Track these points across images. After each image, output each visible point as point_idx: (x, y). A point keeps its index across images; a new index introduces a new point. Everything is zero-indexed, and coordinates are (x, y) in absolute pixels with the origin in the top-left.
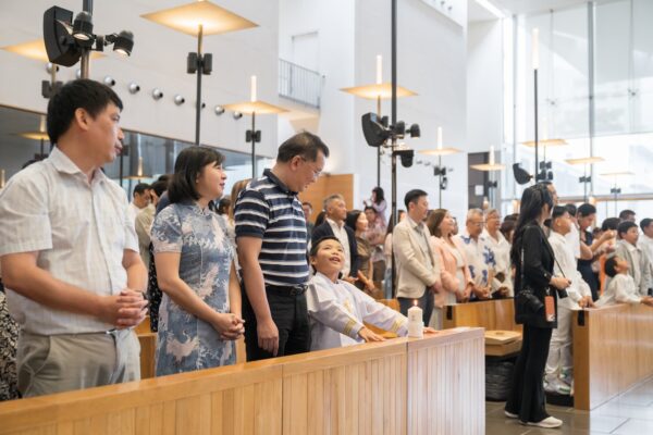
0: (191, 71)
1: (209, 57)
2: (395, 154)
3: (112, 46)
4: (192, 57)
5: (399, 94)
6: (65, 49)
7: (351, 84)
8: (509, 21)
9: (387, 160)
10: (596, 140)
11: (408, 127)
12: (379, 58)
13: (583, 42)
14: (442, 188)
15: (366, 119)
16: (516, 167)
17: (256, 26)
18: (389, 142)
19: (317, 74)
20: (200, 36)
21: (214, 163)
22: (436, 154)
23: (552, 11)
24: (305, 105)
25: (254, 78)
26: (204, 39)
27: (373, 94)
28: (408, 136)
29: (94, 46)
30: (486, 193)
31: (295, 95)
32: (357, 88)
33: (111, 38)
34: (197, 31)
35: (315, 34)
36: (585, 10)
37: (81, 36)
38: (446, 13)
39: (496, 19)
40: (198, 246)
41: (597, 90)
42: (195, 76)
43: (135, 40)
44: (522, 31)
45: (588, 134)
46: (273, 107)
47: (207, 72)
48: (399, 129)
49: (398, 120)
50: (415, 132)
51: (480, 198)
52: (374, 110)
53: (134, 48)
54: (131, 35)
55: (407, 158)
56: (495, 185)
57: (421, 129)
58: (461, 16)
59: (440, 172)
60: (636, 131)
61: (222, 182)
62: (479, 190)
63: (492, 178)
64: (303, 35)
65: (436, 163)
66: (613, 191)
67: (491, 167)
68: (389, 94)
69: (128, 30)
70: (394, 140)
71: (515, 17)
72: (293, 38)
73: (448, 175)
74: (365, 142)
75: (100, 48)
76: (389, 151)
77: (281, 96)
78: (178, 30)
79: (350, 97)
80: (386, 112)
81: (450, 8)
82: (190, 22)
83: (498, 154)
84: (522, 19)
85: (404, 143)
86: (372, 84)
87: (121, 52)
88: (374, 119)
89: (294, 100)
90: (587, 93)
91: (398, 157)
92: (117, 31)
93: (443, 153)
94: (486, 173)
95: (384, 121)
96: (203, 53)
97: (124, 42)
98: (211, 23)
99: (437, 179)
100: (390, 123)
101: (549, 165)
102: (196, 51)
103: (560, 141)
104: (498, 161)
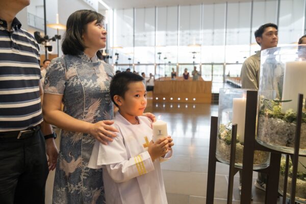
8: (112, 11)
18: (44, 43)
21: (96, 21)
23: (123, 9)
36: (132, 10)
39: (107, 10)
40: (81, 85)
41: (135, 34)
48: (46, 38)
50: (54, 39)
61: (102, 36)
70: (46, 42)
71: (113, 9)
72: (36, 7)
84: (115, 11)
91: (47, 48)
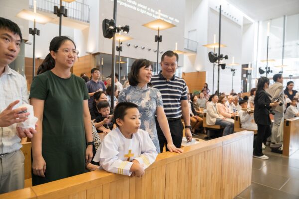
0: (156, 41)
1: (161, 36)
2: (219, 65)
3: (122, 30)
4: (156, 37)
5: (221, 46)
6: (108, 33)
7: (206, 44)
8: (256, 24)
9: (216, 67)
10: (284, 60)
11: (224, 56)
12: (215, 35)
13: (282, 29)
14: (233, 75)
15: (210, 54)
16: (259, 69)
17: (176, 26)
18: (217, 61)
19: (196, 42)
20: (159, 31)
21: (145, 67)
22: (232, 65)
23: (271, 20)
24: (192, 51)
25: (177, 44)
26: (160, 32)
27: (213, 47)
28: (224, 59)
29: (117, 31)
30: (247, 76)
31: (189, 49)
32: (208, 45)
33: (122, 28)
34: (158, 29)
35: (195, 30)
36: (282, 18)
37: (111, 28)
38: (236, 22)
39: (252, 23)
41: (285, 44)
42: (157, 43)
43: (130, 28)
44: (261, 26)
45: (281, 58)
46: (181, 52)
47: (161, 41)
48: (221, 57)
49: (221, 54)
50: (226, 57)
51: (245, 78)
52: (213, 51)
53: (129, 31)
54: (128, 27)
55: (223, 66)
56: (250, 74)
57: (228, 57)
58: (241, 23)
59: (233, 70)
60: (297, 57)
62: (245, 75)
63: (249, 72)
64: (192, 31)
65: (232, 68)
66: (290, 76)
67: (249, 69)
68: (218, 46)
69: (127, 25)
70: (219, 60)
71: (258, 22)
72: (189, 32)
73: (235, 71)
74: (209, 61)
75: (118, 32)
76: (217, 64)
77: (185, 49)
78: (153, 29)
79: (206, 48)
80: (217, 52)
81: (237, 20)
82: (156, 26)
83: (251, 65)
84: (261, 23)
85: (222, 61)
86: (212, 43)
87: (125, 32)
88: (212, 54)
89: (189, 50)
90: (282, 45)
91: (220, 66)
92: (124, 26)
93: (234, 65)
94: (247, 71)
95: (216, 55)
96: (160, 35)
97: (126, 29)
98: (162, 26)
99: (232, 72)
100: (218, 55)
101: (269, 68)
102: (157, 35)
103: (273, 60)
104: (251, 67)
